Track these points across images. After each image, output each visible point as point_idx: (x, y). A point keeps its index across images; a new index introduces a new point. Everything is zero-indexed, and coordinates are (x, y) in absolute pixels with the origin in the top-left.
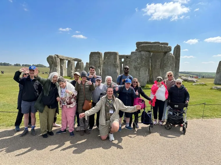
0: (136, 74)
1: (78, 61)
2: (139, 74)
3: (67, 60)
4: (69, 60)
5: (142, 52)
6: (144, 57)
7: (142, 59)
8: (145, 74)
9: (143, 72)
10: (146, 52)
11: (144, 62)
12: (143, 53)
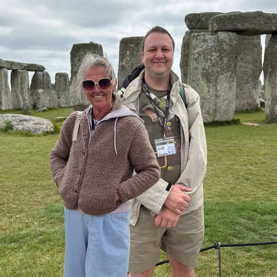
0: (209, 92)
1: (36, 72)
2: (216, 89)
3: (9, 69)
4: (14, 68)
5: (220, 33)
6: (226, 47)
7: (221, 51)
8: (230, 88)
9: (226, 85)
10: (230, 33)
11: (225, 60)
12: (222, 35)
